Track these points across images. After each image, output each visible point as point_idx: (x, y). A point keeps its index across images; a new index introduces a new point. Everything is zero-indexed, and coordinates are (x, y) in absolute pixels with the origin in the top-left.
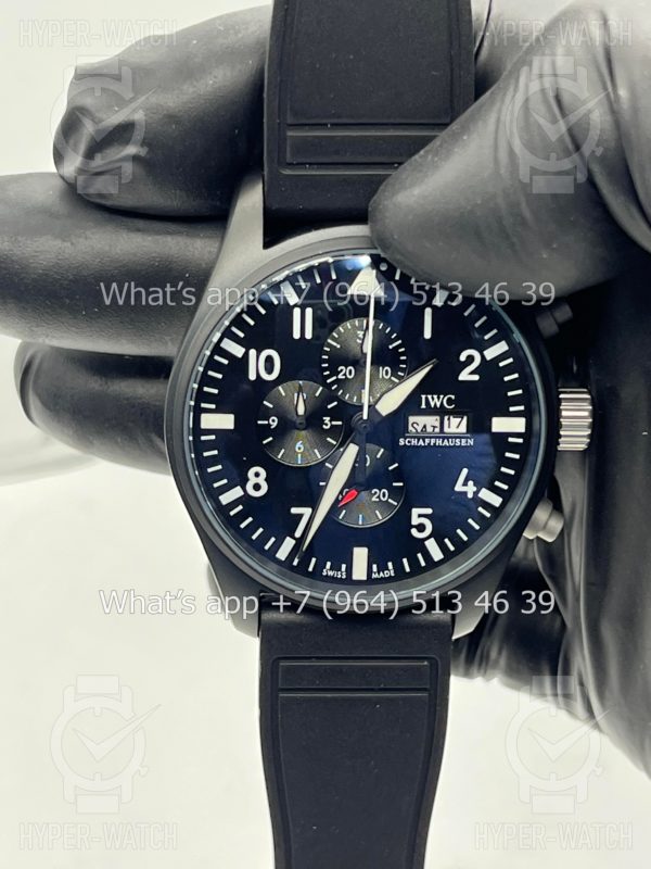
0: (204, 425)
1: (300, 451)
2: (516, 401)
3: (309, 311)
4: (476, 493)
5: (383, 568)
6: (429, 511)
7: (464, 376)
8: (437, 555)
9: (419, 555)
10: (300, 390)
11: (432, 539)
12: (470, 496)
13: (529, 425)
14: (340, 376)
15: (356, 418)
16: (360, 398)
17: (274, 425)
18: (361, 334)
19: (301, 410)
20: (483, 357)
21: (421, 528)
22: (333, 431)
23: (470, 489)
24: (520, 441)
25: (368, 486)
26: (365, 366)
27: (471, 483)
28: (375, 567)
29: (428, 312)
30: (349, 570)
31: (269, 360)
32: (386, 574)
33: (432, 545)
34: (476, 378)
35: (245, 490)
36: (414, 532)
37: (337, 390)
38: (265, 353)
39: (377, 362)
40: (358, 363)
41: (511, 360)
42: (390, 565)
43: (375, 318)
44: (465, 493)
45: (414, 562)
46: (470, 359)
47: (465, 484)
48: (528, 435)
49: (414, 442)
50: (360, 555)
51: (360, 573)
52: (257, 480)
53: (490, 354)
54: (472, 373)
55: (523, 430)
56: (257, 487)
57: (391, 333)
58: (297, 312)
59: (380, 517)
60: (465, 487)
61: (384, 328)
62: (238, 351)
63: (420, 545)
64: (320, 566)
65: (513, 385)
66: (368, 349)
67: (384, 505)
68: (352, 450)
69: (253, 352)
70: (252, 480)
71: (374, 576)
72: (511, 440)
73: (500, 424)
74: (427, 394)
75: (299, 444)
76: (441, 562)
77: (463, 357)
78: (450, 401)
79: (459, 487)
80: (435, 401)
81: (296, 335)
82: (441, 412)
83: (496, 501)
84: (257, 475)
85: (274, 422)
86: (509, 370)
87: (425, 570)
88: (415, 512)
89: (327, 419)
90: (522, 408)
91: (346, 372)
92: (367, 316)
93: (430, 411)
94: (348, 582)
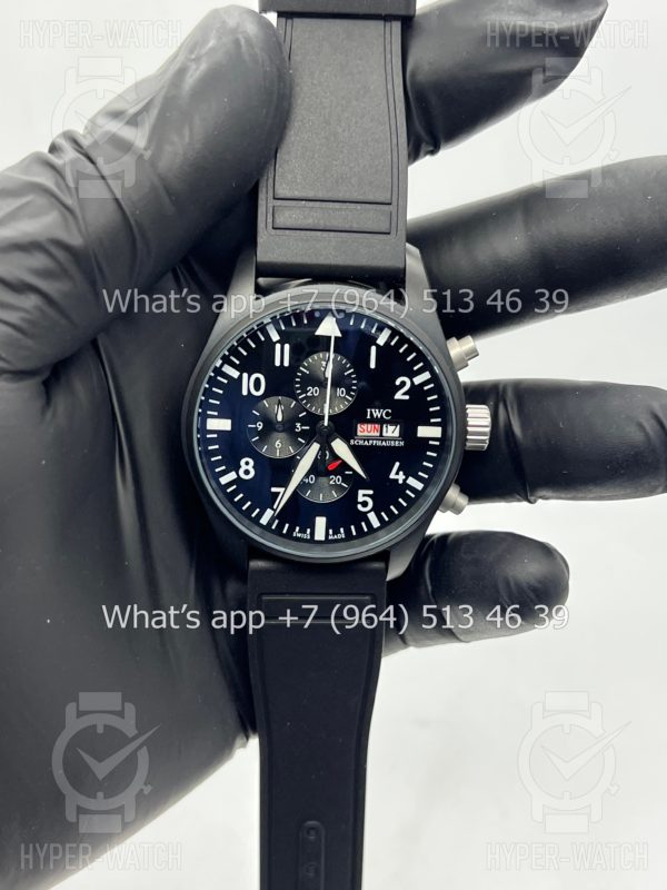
0: (209, 427)
1: (279, 447)
2: (435, 414)
3: (287, 347)
4: (405, 480)
5: (336, 532)
6: (371, 492)
7: (399, 396)
8: (376, 523)
9: (363, 524)
10: (279, 403)
11: (373, 513)
12: (401, 482)
13: (444, 432)
14: (309, 394)
15: (318, 426)
16: (322, 410)
17: (260, 428)
18: (324, 363)
19: (280, 418)
20: (412, 382)
21: (365, 504)
22: (303, 434)
23: (401, 477)
24: (437, 443)
25: (328, 474)
26: (326, 388)
27: (401, 473)
28: (331, 531)
29: (373, 349)
30: (312, 534)
31: (257, 380)
32: (339, 537)
33: (372, 517)
34: (407, 397)
35: (238, 474)
36: (360, 507)
37: (306, 404)
38: (254, 376)
39: (336, 384)
40: (322, 384)
41: (432, 385)
42: (342, 530)
43: (335, 351)
44: (397, 480)
45: (359, 529)
46: (403, 384)
47: (397, 473)
48: (444, 439)
49: (361, 442)
50: (321, 522)
51: (320, 535)
52: (247, 468)
53: (418, 380)
54: (404, 394)
55: (439, 435)
56: (247, 472)
57: (346, 364)
58: (278, 346)
59: (335, 496)
60: (396, 475)
61: (342, 360)
62: (235, 374)
63: (364, 516)
64: (291, 529)
65: (433, 403)
66: (329, 374)
67: (338, 488)
68: (315, 447)
69: (245, 375)
70: (244, 467)
71: (330, 538)
72: (431, 442)
73: (423, 431)
74: (371, 408)
75: (277, 443)
76: (379, 529)
77: (398, 382)
78: (387, 414)
79: (392, 476)
80: (377, 413)
81: (277, 363)
82: (381, 421)
83: (419, 486)
84: (247, 463)
85: (260, 426)
86: (430, 392)
87: (367, 534)
88: (361, 492)
89: (298, 425)
90: (439, 420)
91: (313, 391)
92: (329, 351)
93: (373, 421)
94: (312, 541)
